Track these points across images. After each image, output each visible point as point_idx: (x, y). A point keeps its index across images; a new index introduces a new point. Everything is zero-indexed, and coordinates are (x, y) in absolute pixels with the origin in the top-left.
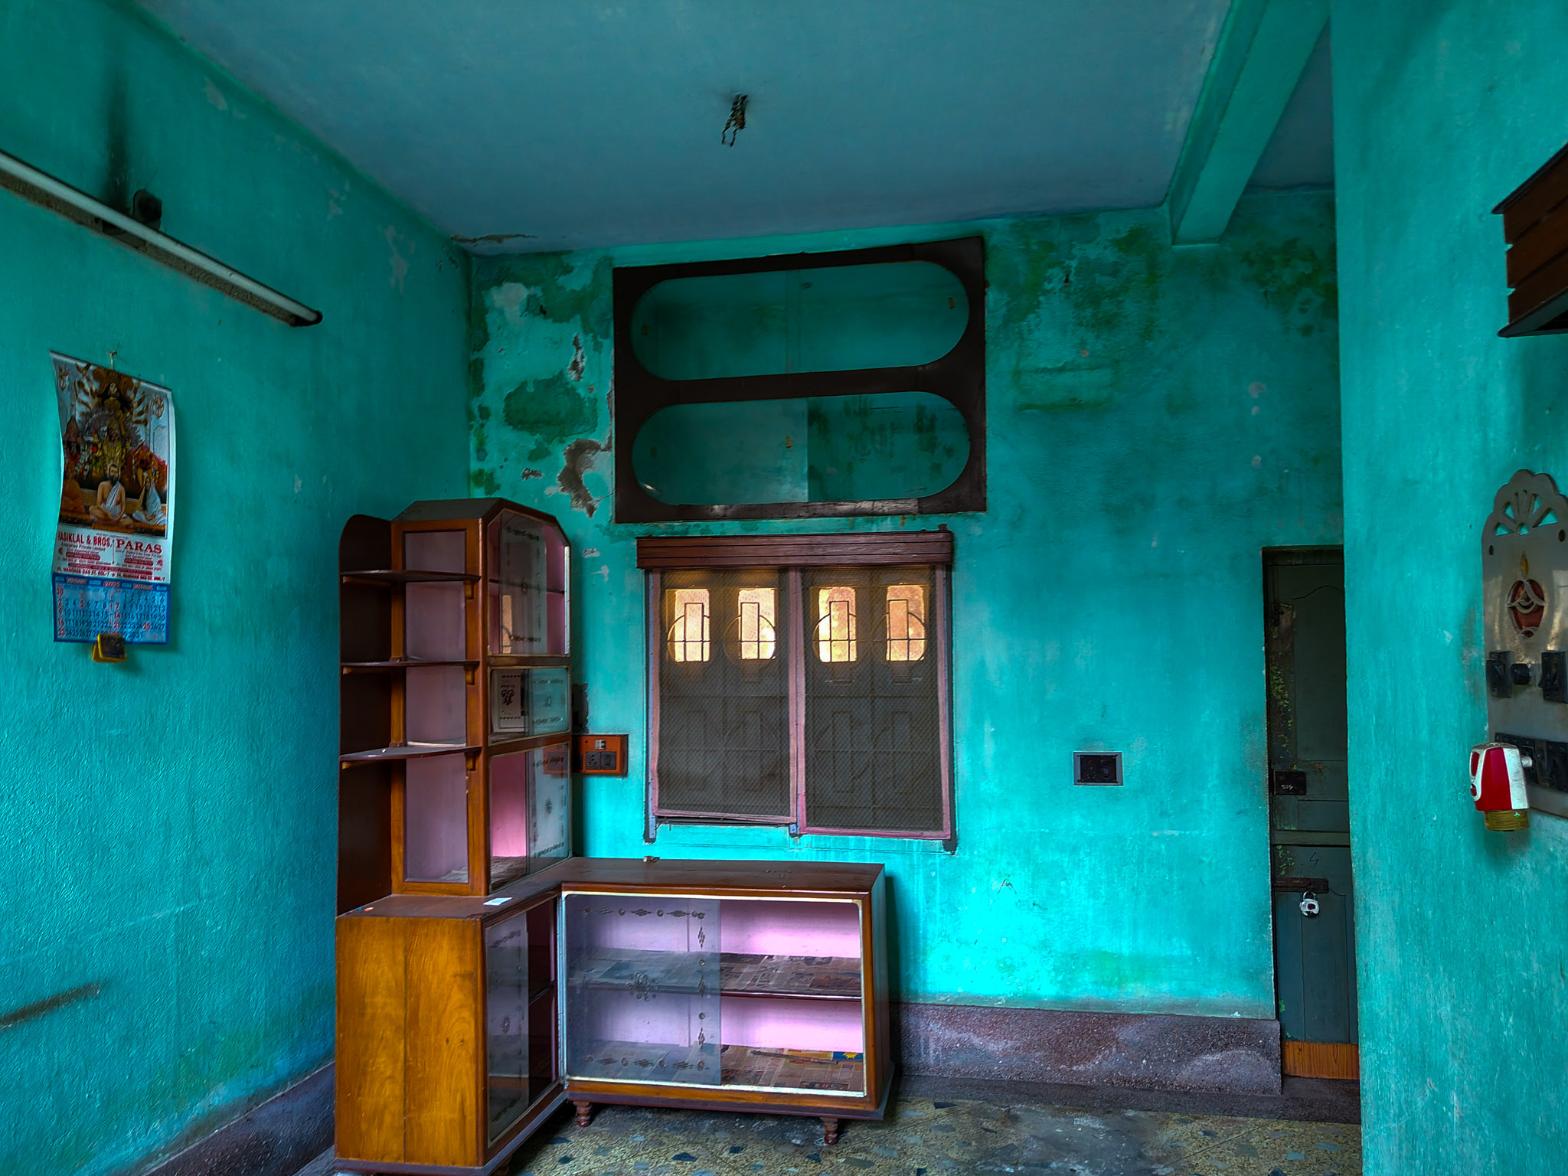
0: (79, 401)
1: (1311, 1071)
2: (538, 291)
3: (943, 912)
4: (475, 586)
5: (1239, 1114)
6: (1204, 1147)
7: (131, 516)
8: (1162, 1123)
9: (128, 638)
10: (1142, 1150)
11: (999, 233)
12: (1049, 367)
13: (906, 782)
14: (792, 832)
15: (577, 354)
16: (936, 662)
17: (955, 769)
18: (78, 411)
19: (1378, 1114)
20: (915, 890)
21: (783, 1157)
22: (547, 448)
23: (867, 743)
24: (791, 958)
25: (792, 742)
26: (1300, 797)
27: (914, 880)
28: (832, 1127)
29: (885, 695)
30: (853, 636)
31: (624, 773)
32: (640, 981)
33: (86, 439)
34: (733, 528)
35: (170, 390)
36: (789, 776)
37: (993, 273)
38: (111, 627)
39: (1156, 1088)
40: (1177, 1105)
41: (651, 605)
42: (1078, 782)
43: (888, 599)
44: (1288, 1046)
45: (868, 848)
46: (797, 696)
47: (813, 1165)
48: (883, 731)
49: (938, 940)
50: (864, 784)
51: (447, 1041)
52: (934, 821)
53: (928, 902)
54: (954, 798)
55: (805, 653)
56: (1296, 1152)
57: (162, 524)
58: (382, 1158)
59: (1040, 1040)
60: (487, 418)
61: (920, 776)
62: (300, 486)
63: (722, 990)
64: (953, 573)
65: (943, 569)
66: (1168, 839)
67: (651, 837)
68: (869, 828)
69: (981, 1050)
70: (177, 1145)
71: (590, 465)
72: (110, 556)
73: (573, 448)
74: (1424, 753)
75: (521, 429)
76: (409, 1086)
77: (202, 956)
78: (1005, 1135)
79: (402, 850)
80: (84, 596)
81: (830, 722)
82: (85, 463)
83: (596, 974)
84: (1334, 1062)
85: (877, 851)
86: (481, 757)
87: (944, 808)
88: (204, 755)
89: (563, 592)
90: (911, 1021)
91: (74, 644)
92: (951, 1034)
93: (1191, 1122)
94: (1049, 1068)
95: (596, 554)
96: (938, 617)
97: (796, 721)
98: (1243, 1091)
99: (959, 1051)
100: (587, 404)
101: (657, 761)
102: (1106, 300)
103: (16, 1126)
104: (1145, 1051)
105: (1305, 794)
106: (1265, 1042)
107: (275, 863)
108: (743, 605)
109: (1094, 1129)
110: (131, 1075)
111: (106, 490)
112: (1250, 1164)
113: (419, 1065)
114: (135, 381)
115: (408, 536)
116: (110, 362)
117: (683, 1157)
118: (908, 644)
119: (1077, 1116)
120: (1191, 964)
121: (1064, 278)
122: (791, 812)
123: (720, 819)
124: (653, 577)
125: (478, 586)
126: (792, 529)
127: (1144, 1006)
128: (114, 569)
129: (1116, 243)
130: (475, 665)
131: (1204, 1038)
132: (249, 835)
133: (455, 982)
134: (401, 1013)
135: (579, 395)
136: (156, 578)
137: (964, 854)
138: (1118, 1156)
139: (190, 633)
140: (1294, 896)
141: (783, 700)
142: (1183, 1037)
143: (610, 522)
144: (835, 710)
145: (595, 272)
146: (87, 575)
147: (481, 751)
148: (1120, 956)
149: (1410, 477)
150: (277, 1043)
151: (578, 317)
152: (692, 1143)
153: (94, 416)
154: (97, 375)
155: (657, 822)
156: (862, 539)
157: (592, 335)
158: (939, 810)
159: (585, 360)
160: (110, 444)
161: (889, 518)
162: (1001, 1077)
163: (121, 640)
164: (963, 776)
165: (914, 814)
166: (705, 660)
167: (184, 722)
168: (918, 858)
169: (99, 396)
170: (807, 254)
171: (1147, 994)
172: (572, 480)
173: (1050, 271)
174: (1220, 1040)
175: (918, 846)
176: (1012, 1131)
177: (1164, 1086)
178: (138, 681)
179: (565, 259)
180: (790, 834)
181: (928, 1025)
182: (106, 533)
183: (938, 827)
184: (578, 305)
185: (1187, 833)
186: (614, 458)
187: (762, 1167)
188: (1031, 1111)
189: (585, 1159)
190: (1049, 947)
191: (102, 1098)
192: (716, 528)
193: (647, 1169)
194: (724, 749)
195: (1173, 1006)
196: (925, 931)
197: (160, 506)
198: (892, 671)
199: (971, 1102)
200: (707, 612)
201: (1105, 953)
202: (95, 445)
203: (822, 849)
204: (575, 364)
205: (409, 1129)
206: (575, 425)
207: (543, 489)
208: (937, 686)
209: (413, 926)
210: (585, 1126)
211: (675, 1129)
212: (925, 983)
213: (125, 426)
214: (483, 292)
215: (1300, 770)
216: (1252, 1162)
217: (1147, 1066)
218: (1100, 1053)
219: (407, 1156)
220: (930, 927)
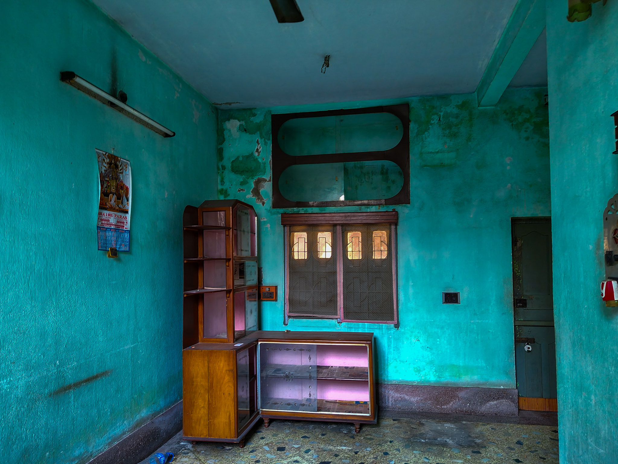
0: (103, 166)
1: (528, 408)
2: (243, 123)
3: (394, 350)
4: (229, 231)
5: (503, 422)
6: (492, 433)
7: (118, 206)
8: (476, 425)
9: (118, 250)
10: (470, 434)
11: (414, 103)
12: (433, 151)
13: (380, 303)
14: (338, 321)
15: (258, 146)
16: (392, 259)
17: (399, 298)
18: (104, 169)
19: (564, 408)
20: (384, 342)
21: (341, 437)
22: (247, 181)
23: (366, 289)
24: (340, 367)
25: (338, 288)
26: (525, 308)
27: (383, 339)
28: (358, 427)
29: (373, 271)
30: (360, 250)
31: (276, 300)
32: (287, 374)
33: (105, 179)
34: (316, 210)
35: (129, 161)
36: (337, 301)
37: (412, 117)
38: (113, 245)
39: (473, 414)
40: (480, 419)
41: (286, 239)
42: (444, 303)
43: (373, 236)
44: (520, 399)
45: (366, 327)
46: (340, 272)
47: (352, 440)
48: (372, 284)
49: (392, 361)
50: (365, 304)
51: (224, 394)
52: (391, 317)
53: (389, 347)
54: (398, 309)
55: (343, 256)
56: (525, 435)
57: (127, 209)
58: (200, 436)
59: (430, 397)
60: (225, 170)
61: (386, 301)
62: (167, 195)
63: (317, 377)
64: (398, 227)
65: (394, 225)
66: (477, 324)
67: (286, 323)
68: (367, 320)
69: (408, 401)
70: (131, 430)
71: (263, 187)
72: (112, 220)
73: (257, 181)
74: (582, 286)
75: (237, 174)
76: (210, 410)
77: (139, 363)
78: (420, 430)
79: (202, 327)
80: (105, 234)
81: (353, 281)
82: (105, 188)
83: (270, 372)
84: (537, 405)
85: (369, 328)
86: (232, 293)
87: (395, 312)
88: (139, 291)
89: (255, 234)
90: (383, 390)
91: (102, 251)
92: (397, 395)
93: (487, 425)
94: (433, 407)
95: (265, 220)
96: (392, 243)
97: (340, 281)
98: (504, 414)
99: (400, 401)
100: (262, 165)
101: (288, 296)
102: (454, 127)
103: (86, 419)
104: (469, 400)
105: (526, 307)
106: (512, 397)
107: (160, 331)
108: (320, 238)
109: (452, 428)
110: (118, 403)
111: (111, 197)
112: (509, 439)
113: (214, 403)
114: (119, 158)
115: (204, 213)
116: (112, 152)
117: (305, 437)
118: (381, 253)
119: (445, 423)
120: (485, 369)
121: (439, 119)
122: (338, 314)
123: (311, 317)
124: (287, 228)
125: (230, 231)
126: (338, 211)
127: (468, 384)
128: (114, 225)
129: (457, 106)
130: (229, 260)
131: (490, 395)
132: (152, 320)
133: (226, 373)
134: (207, 384)
135: (259, 161)
136: (126, 228)
137: (402, 329)
138: (462, 436)
139: (135, 249)
140: (522, 344)
141: (335, 273)
142: (482, 395)
143: (270, 208)
144: (354, 277)
145: (265, 116)
146: (106, 227)
147: (231, 291)
148: (459, 366)
149: (577, 195)
150: (161, 395)
151: (258, 132)
152: (307, 432)
153: (108, 171)
154: (109, 157)
155: (288, 318)
156: (365, 214)
157: (263, 139)
158: (392, 313)
159: (261, 148)
160: (112, 181)
161: (374, 206)
162: (416, 410)
163: (116, 250)
164: (401, 301)
165: (383, 315)
166: (305, 259)
167: (134, 279)
168: (385, 331)
169: (109, 164)
170: (343, 110)
171: (469, 380)
172: (256, 192)
173: (433, 117)
174: (496, 396)
175: (385, 326)
176: (422, 428)
177: (475, 413)
178: (120, 265)
179: (254, 111)
180: (338, 322)
181: (389, 391)
182: (112, 212)
183: (393, 320)
184: (258, 128)
185: (484, 321)
186: (272, 185)
187: (334, 440)
188: (428, 422)
189: (270, 438)
190: (433, 363)
191: (110, 411)
192: (310, 210)
193: (293, 441)
194: (313, 291)
195: (479, 384)
196: (388, 358)
197: (127, 202)
198: (375, 262)
199: (406, 419)
200: (306, 241)
201: (454, 365)
202: (108, 181)
203: (349, 328)
204: (257, 150)
205: (210, 425)
206: (257, 172)
207: (246, 196)
208: (392, 268)
209: (211, 353)
210: (267, 427)
211: (300, 428)
212: (388, 376)
213: (116, 174)
214: (223, 123)
215: (524, 298)
216: (510, 438)
217: (469, 406)
218: (452, 401)
219: (209, 435)
220: (389, 356)
